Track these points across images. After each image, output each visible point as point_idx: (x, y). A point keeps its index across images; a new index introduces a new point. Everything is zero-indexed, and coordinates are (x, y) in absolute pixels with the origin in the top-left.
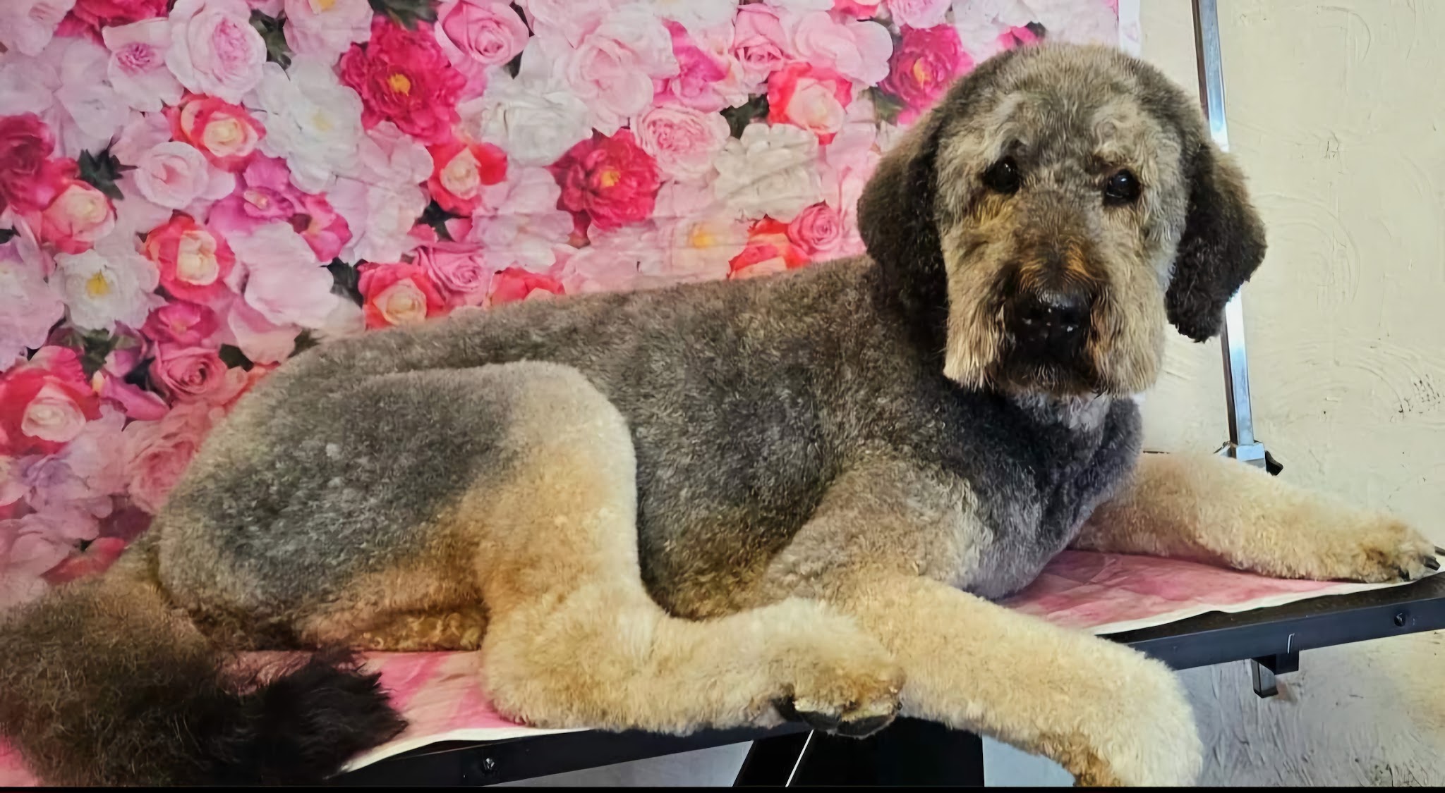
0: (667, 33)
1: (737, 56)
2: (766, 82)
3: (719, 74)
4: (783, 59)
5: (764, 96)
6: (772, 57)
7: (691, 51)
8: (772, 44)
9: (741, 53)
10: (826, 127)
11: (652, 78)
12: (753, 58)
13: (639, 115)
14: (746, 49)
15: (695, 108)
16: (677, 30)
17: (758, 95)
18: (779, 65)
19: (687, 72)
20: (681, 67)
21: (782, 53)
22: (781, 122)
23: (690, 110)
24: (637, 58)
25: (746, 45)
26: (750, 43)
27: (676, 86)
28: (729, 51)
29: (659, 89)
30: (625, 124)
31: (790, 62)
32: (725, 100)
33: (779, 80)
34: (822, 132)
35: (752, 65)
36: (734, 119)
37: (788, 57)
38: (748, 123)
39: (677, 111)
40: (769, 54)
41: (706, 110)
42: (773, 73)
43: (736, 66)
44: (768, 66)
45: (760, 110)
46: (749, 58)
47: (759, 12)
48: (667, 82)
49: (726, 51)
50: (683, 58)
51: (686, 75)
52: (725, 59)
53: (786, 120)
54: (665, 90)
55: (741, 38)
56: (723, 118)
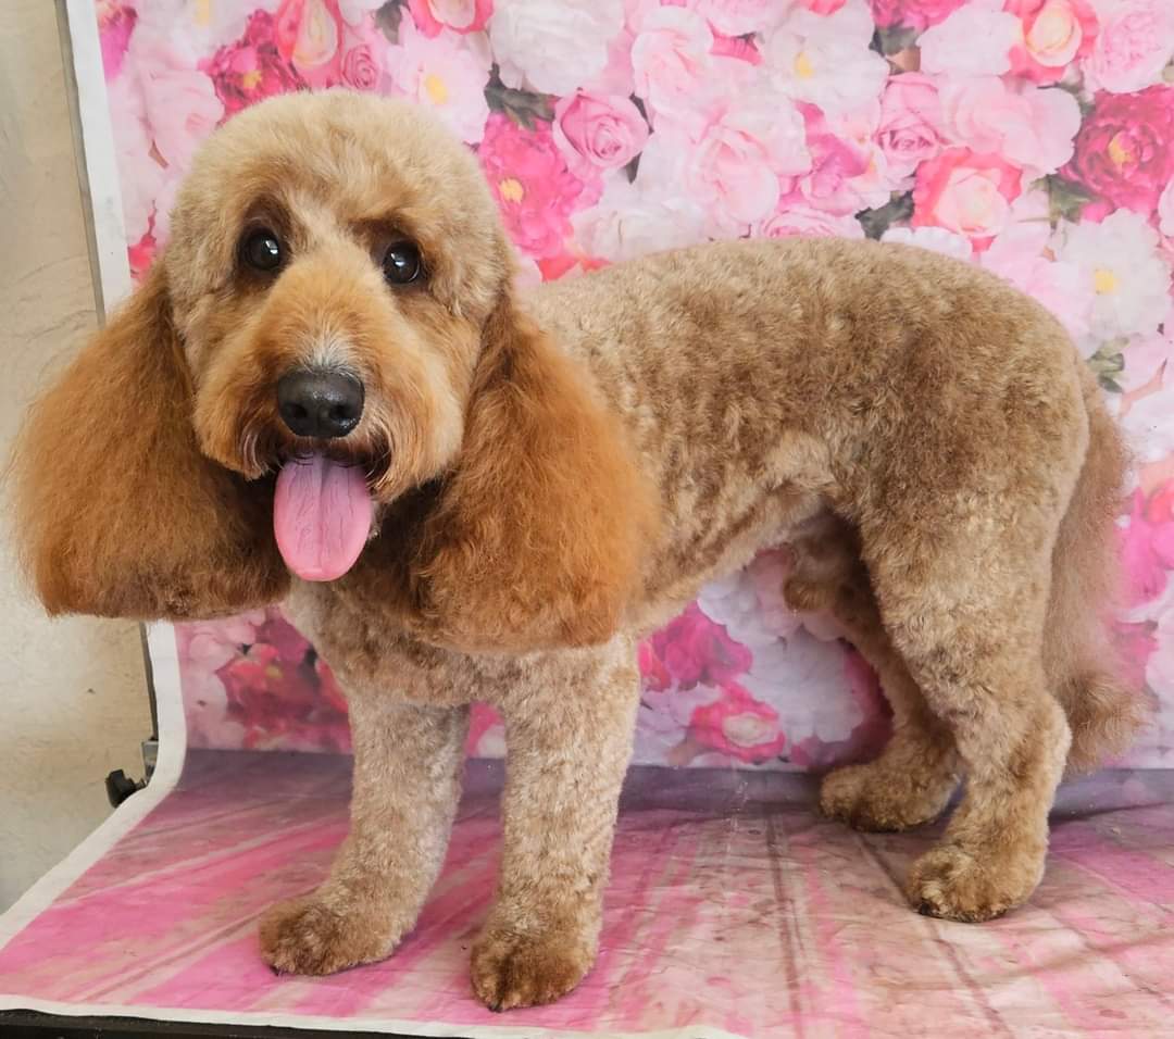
0: (801, 118)
1: (881, 144)
2: (913, 175)
3: (858, 168)
4: (937, 145)
5: (909, 194)
6: (924, 142)
7: (826, 140)
8: (925, 124)
9: (887, 138)
10: (984, 229)
11: (780, 176)
12: (900, 146)
13: (762, 222)
14: (893, 133)
15: (826, 212)
16: (811, 113)
17: (902, 194)
18: (931, 153)
19: (821, 166)
20: (813, 162)
21: (936, 135)
22: (926, 225)
23: (820, 214)
24: (765, 154)
25: (895, 128)
26: (901, 125)
27: (806, 186)
28: (872, 138)
29: (786, 190)
30: (745, 232)
31: (945, 148)
32: (862, 201)
33: (929, 172)
34: (979, 235)
35: (900, 155)
36: (870, 223)
37: (944, 141)
38: (887, 228)
39: (807, 217)
40: (921, 139)
41: (838, 213)
42: (922, 163)
43: (879, 157)
44: (919, 154)
45: (904, 211)
46: (895, 145)
47: (914, 84)
48: (796, 179)
49: (868, 137)
50: (817, 151)
51: (819, 170)
52: (867, 149)
53: (935, 223)
54: (793, 193)
55: (888, 119)
56: (858, 222)
